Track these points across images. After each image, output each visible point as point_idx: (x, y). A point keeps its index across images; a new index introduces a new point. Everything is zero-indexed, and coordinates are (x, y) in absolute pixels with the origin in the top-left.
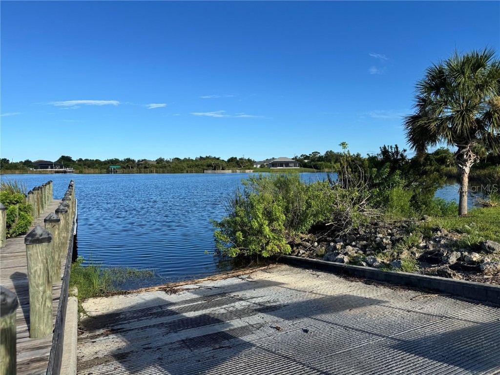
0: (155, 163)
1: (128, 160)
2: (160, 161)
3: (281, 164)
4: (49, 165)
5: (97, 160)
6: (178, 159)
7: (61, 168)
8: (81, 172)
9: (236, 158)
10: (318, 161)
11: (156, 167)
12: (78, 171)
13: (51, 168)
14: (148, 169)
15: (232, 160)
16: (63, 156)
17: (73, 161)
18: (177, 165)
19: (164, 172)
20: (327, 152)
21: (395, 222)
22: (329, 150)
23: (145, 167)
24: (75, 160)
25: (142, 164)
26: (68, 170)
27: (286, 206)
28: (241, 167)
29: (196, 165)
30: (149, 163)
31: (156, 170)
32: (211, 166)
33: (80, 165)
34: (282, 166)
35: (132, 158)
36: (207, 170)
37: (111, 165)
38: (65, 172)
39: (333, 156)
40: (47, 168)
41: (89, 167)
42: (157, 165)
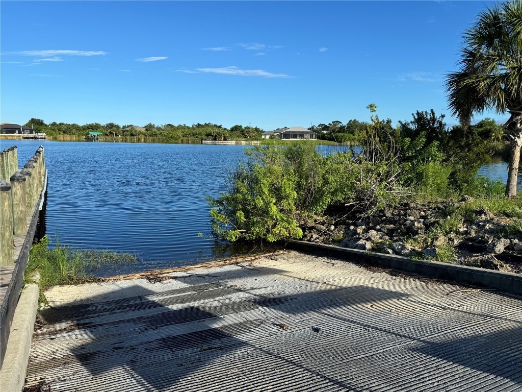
0: (143, 130)
1: (111, 126)
2: (149, 127)
3: (295, 135)
4: (16, 129)
5: (73, 125)
6: (170, 125)
7: (31, 133)
8: (55, 139)
9: (241, 126)
10: (339, 132)
11: (144, 135)
12: (52, 137)
13: (19, 133)
14: (135, 137)
15: (236, 129)
16: (32, 119)
17: (46, 125)
18: (170, 133)
19: (154, 141)
20: (350, 122)
21: (430, 203)
22: (353, 119)
23: (132, 135)
24: (48, 124)
25: (127, 131)
26: (39, 135)
27: (298, 182)
28: (246, 137)
29: (192, 133)
30: (137, 129)
31: (145, 139)
32: (211, 135)
33: (54, 130)
34: (296, 138)
35: (116, 123)
36: (206, 140)
37: (91, 131)
38: (36, 138)
39: (357, 126)
40: (14, 132)
41: (64, 132)
42: (146, 132)
